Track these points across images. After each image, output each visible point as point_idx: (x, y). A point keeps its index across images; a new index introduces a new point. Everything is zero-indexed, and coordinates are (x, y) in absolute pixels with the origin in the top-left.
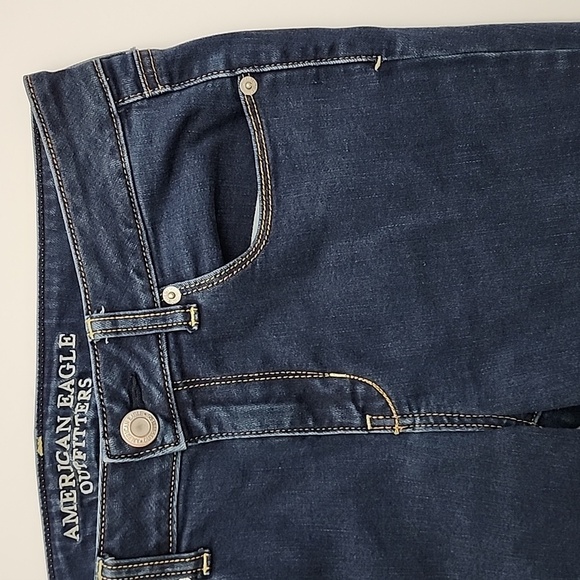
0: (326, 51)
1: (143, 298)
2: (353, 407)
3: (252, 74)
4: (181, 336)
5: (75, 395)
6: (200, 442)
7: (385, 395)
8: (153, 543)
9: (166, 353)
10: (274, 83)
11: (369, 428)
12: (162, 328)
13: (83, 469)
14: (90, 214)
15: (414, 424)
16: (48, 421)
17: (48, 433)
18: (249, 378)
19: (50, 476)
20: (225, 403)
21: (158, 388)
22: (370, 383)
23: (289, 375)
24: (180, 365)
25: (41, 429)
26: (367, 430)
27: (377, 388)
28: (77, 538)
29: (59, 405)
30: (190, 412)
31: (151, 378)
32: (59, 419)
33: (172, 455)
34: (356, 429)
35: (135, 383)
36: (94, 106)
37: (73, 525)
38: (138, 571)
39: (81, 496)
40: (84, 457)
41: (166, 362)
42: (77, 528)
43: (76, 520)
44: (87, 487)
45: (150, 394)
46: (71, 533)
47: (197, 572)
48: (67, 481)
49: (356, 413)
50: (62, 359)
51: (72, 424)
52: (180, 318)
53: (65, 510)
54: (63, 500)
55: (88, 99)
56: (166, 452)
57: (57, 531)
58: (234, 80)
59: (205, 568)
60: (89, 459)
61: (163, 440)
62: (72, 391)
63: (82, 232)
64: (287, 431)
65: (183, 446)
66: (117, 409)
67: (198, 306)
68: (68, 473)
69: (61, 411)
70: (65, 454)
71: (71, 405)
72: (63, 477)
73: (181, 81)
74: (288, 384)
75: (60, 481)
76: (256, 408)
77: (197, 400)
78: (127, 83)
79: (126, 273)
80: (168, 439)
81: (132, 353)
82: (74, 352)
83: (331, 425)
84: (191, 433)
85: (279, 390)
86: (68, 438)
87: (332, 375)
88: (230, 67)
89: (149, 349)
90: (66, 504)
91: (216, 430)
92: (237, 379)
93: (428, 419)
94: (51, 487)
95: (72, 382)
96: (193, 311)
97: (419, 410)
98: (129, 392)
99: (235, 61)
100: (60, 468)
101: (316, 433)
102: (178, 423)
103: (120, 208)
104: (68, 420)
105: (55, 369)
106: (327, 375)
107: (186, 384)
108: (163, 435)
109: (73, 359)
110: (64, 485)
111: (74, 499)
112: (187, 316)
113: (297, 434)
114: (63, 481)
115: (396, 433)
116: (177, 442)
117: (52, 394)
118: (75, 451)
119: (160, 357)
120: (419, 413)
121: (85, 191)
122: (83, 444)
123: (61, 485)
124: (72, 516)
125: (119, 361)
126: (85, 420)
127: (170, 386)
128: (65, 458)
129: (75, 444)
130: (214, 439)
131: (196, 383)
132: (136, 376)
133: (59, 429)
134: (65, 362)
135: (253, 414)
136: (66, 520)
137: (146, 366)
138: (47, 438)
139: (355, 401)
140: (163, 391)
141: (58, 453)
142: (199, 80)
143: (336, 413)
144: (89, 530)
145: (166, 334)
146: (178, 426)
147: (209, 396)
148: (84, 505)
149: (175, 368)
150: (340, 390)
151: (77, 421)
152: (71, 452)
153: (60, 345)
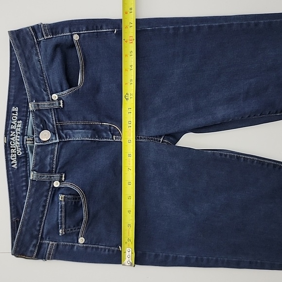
0: (99, 27)
1: (46, 98)
2: (110, 133)
3: (77, 34)
4: (58, 109)
6: (63, 140)
7: (119, 130)
8: (48, 170)
9: (54, 114)
10: (84, 37)
11: (114, 139)
12: (52, 107)
14: (30, 73)
16: (8, 133)
17: (8, 136)
18: (78, 123)
19: (8, 149)
20: (71, 129)
21: (51, 124)
22: (115, 126)
24: (58, 117)
25: (6, 135)
27: (117, 128)
28: (16, 167)
29: (11, 128)
30: (61, 132)
31: (49, 121)
32: (11, 132)
33: (55, 143)
34: (110, 139)
35: (45, 123)
36: (30, 41)
37: (15, 164)
38: (43, 177)
40: (19, 144)
43: (16, 162)
45: (49, 127)
46: (14, 166)
49: (110, 135)
50: (13, 114)
51: (15, 133)
52: (57, 104)
55: (28, 39)
56: (53, 142)
57: (10, 165)
58: (72, 36)
59: (63, 179)
60: (20, 144)
61: (52, 139)
63: (27, 79)
65: (58, 141)
66: (39, 130)
67: (63, 101)
72: (12, 149)
73: (56, 34)
77: (63, 128)
78: (39, 35)
79: (41, 90)
80: (54, 138)
81: (43, 114)
83: (103, 138)
84: (60, 137)
85: (88, 127)
86: (14, 138)
87: (104, 124)
88: (70, 32)
89: (49, 113)
90: (13, 157)
91: (68, 137)
94: (8, 152)
96: (61, 102)
98: (43, 125)
99: (72, 30)
100: (11, 147)
101: (98, 140)
103: (39, 71)
105: (11, 117)
106: (102, 124)
107: (60, 123)
108: (52, 137)
109: (17, 115)
111: (16, 156)
112: (60, 104)
113: (93, 139)
116: (56, 139)
117: (10, 124)
119: (52, 115)
121: (28, 66)
122: (18, 140)
123: (12, 152)
124: (15, 161)
125: (40, 116)
126: (19, 133)
127: (55, 124)
128: (13, 144)
129: (16, 140)
130: (68, 140)
132: (45, 121)
135: (79, 132)
137: (48, 118)
139: (110, 132)
140: (53, 125)
141: (11, 142)
142: (61, 35)
143: (105, 134)
144: (20, 165)
145: (54, 109)
146: (57, 135)
147: (67, 128)
148: (19, 158)
149: (56, 119)
150: (106, 128)
151: (17, 133)
152: (15, 142)
153: (13, 110)
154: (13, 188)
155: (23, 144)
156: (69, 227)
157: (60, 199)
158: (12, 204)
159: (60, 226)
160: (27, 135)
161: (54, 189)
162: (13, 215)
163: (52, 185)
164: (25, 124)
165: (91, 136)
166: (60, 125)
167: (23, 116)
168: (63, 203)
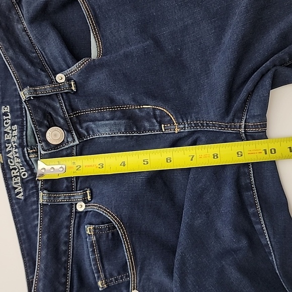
1: (47, 80)
2: (155, 121)
5: (12, 133)
6: (85, 139)
7: (170, 114)
8: (64, 185)
9: (62, 101)
11: (164, 130)
12: (59, 91)
13: (21, 166)
15: (185, 127)
17: (3, 152)
18: (104, 109)
19: (7, 171)
20: (94, 120)
21: (62, 118)
22: (162, 109)
23: (123, 107)
24: (70, 105)
26: (162, 131)
27: (166, 111)
28: (22, 198)
29: (6, 139)
30: (78, 126)
31: (57, 114)
32: (7, 145)
33: (73, 146)
34: (157, 131)
35: (49, 117)
37: (20, 192)
38: (58, 198)
39: (22, 179)
40: (20, 161)
41: (64, 105)
42: (22, 194)
43: (22, 190)
44: (24, 175)
45: (58, 120)
46: (20, 196)
47: (85, 199)
48: (15, 173)
49: (156, 124)
50: (5, 118)
51: (12, 146)
52: (67, 86)
53: (15, 186)
54: (14, 182)
56: (69, 145)
57: (13, 196)
59: (89, 197)
60: (22, 161)
61: (67, 141)
62: (10, 132)
64: (123, 133)
65: (77, 142)
66: (43, 130)
68: (15, 169)
69: (7, 141)
70: (12, 160)
71: (10, 138)
72: (13, 171)
74: (123, 112)
75: (12, 173)
76: (107, 122)
77: (81, 120)
79: (36, 71)
80: (70, 139)
81: (45, 103)
82: (9, 114)
83: (145, 130)
84: (80, 136)
85: (119, 114)
86: (11, 153)
87: (144, 106)
89: (54, 100)
90: (15, 183)
91: (91, 133)
92: (98, 110)
93: (191, 125)
94: (8, 176)
95: (10, 128)
96: (72, 83)
97: (187, 120)
98: (48, 121)
100: (11, 167)
101: (138, 134)
102: (74, 132)
104: (10, 145)
105: (2, 123)
106: (141, 107)
107: (74, 114)
108: (67, 138)
109: (9, 117)
110: (14, 175)
111: (19, 181)
112: (70, 85)
113: (128, 135)
114: (13, 173)
115: (176, 132)
116: (74, 141)
117: (3, 134)
118: (15, 158)
119: (60, 103)
120: (187, 122)
122: (18, 155)
123: (13, 175)
125: (40, 108)
127: (68, 116)
128: (12, 162)
129: (15, 155)
130: (91, 138)
131: (79, 113)
132: (50, 114)
133: (8, 149)
134: (6, 119)
135: (106, 125)
136: (17, 191)
137: (54, 109)
138: (3, 154)
139: (156, 118)
140: (65, 119)
141: (9, 160)
143: (147, 124)
144: (27, 193)
145: (61, 93)
146: (74, 134)
147: (87, 118)
148: (24, 183)
149: (68, 108)
150: (148, 113)
151: (14, 145)
152: (13, 159)
153: (3, 111)
154: (23, 230)
155: (26, 160)
156: (112, 276)
157: (88, 232)
158: (26, 255)
159: (96, 275)
160: (27, 146)
161: (78, 215)
162: (29, 271)
163: (74, 209)
164: (22, 128)
165: (125, 129)
166: (77, 117)
167: (18, 117)
168: (94, 239)
